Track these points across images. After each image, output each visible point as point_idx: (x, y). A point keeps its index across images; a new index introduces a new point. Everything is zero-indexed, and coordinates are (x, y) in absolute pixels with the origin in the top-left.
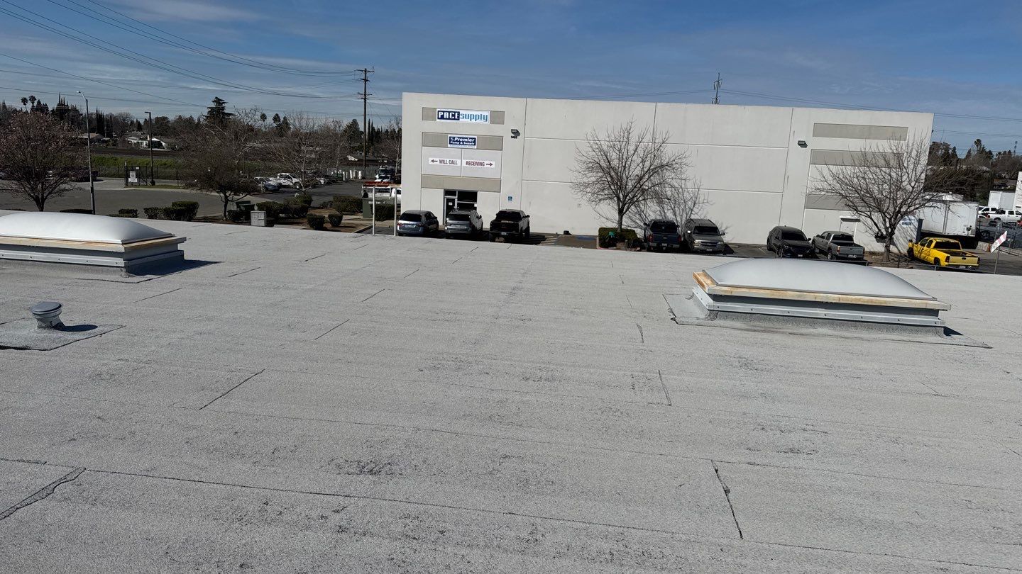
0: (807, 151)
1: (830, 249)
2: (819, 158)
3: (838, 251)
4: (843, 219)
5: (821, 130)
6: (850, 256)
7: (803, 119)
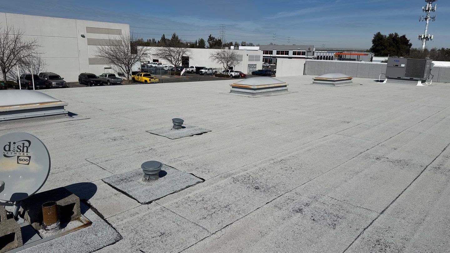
0: (85, 39)
1: (108, 80)
2: (91, 42)
3: (113, 81)
4: (105, 68)
5: (89, 30)
6: (118, 83)
7: (81, 25)
